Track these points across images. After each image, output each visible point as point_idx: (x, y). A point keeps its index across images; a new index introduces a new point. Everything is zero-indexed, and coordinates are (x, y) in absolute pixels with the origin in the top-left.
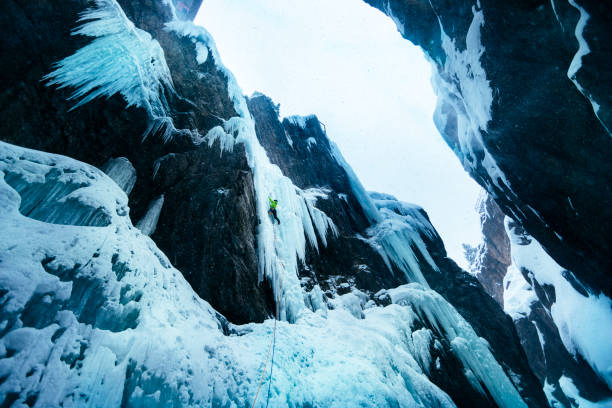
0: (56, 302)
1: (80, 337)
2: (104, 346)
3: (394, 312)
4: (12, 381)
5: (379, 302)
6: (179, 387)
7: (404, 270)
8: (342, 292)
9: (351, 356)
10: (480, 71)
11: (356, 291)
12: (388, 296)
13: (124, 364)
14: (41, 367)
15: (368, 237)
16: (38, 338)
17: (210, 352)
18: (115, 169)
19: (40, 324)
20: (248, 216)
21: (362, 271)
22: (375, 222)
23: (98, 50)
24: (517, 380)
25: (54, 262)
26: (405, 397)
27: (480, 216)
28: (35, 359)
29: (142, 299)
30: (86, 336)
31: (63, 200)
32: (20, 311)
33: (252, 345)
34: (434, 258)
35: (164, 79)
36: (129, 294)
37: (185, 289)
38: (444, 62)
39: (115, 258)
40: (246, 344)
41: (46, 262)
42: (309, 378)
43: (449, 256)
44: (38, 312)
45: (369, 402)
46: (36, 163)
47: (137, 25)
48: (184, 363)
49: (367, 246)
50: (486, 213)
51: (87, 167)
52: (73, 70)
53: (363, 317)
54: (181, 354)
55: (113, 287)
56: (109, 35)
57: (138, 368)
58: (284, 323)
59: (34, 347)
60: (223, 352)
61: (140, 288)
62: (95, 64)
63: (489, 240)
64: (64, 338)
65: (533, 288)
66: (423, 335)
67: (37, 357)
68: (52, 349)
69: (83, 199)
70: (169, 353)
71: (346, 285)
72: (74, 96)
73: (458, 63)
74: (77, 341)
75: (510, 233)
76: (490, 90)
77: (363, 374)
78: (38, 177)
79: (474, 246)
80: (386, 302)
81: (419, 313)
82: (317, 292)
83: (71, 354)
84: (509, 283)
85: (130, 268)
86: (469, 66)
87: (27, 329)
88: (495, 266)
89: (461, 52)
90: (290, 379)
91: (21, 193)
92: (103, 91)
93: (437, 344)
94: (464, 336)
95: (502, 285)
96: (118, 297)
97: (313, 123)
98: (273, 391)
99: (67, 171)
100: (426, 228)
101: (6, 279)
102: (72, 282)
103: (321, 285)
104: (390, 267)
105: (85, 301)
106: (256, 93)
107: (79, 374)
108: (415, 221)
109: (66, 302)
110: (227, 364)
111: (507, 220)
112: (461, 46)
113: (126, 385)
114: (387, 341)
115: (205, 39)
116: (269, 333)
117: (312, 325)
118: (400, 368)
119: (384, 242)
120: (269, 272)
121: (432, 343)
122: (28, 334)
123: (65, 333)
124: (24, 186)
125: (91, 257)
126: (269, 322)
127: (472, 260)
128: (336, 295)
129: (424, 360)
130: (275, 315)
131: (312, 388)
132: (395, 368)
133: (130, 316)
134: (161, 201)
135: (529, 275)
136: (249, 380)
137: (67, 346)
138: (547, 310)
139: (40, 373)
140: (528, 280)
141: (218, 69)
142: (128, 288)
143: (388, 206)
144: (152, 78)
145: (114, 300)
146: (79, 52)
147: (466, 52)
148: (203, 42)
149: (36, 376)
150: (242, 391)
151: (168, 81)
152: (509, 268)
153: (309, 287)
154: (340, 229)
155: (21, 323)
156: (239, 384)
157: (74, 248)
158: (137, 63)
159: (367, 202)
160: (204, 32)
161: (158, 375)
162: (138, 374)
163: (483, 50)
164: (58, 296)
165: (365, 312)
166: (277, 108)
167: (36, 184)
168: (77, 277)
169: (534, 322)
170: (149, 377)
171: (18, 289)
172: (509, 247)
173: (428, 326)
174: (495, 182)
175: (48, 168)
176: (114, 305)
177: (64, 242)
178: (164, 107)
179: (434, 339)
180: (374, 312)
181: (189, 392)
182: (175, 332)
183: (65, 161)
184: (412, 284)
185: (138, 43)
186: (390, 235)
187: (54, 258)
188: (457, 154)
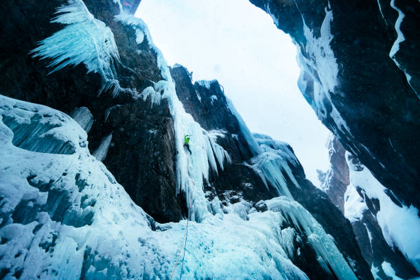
0: (36, 206)
1: (53, 231)
2: (69, 237)
3: (269, 217)
4: (5, 260)
5: (258, 209)
6: (120, 266)
7: (276, 187)
8: (233, 201)
9: (239, 246)
10: (330, 52)
11: (243, 201)
12: (265, 205)
13: (83, 250)
14: (25, 251)
15: (251, 164)
16: (24, 231)
17: (142, 242)
18: (78, 115)
19: (25, 220)
20: (169, 149)
21: (247, 188)
22: (257, 154)
23: (69, 33)
24: (353, 264)
25: (35, 178)
26: (275, 274)
27: (328, 151)
28: (21, 246)
29: (96, 205)
30: (57, 230)
31: (43, 136)
32: (12, 212)
33: (171, 238)
34: (296, 178)
35: (113, 53)
36: (87, 201)
37: (125, 198)
38: (305, 45)
39: (78, 176)
40: (167, 237)
41: (30, 178)
42: (210, 261)
43: (307, 178)
44: (24, 213)
45: (250, 277)
46: (24, 110)
47: (96, 17)
48: (124, 250)
49: (251, 170)
50: (333, 148)
51: (59, 113)
52: (51, 47)
53: (248, 219)
54: (122, 243)
55: (76, 196)
56: (76, 23)
57: (92, 252)
58: (193, 223)
59: (21, 237)
60: (151, 242)
61: (95, 197)
62: (67, 43)
63: (334, 167)
64: (41, 231)
65: (364, 200)
66: (289, 232)
67: (23, 244)
68: (33, 239)
69: (57, 135)
70: (114, 242)
71: (236, 197)
72: (52, 64)
73: (315, 46)
74: (51, 233)
75: (349, 162)
76: (337, 65)
77: (247, 259)
78: (26, 120)
79: (324, 171)
80: (264, 209)
81: (287, 217)
82: (216, 201)
83: (47, 242)
84: (348, 197)
85: (88, 183)
86: (322, 48)
87: (16, 225)
88: (339, 185)
89: (317, 38)
90: (197, 261)
91: (14, 131)
92: (71, 61)
93: (298, 238)
94: (317, 233)
95: (343, 199)
96: (80, 203)
97: (215, 86)
98: (185, 269)
99: (46, 116)
100: (292, 159)
101: (3, 190)
102: (47, 193)
103: (219, 197)
104: (266, 185)
105: (56, 206)
106: (177, 64)
107: (51, 256)
108: (284, 154)
109: (44, 206)
110: (153, 250)
111: (347, 153)
112: (317, 35)
113: (84, 264)
114: (265, 236)
115: (142, 27)
116: (183, 229)
117: (212, 224)
118: (273, 255)
119: (263, 168)
120: (183, 187)
121: (295, 237)
122: (17, 228)
123: (43, 227)
124: (16, 126)
125: (61, 175)
126: (183, 222)
127: (323, 181)
128: (229, 204)
129: (290, 249)
130: (187, 217)
131: (212, 268)
132: (269, 255)
133: (87, 217)
134: (110, 138)
135: (362, 191)
136: (169, 262)
137: (43, 237)
138: (374, 216)
139: (25, 255)
140: (361, 195)
141: (151, 47)
142: (86, 197)
143: (266, 143)
144: (106, 53)
145: (76, 205)
146: (56, 34)
147: (320, 39)
148: (141, 29)
149: (22, 257)
150: (163, 269)
151: (117, 55)
152: (348, 187)
153: (211, 198)
154: (232, 158)
155: (12, 220)
156: (161, 264)
157: (50, 169)
158: (95, 42)
159: (252, 140)
160: (141, 23)
161: (106, 257)
162: (92, 257)
163: (332, 37)
164: (38, 202)
165: (249, 216)
166: (191, 75)
167: (24, 125)
168: (52, 189)
169: (365, 224)
170: (100, 259)
171: (9, 197)
172: (349, 172)
173: (293, 226)
174: (339, 128)
175: (32, 114)
176: (77, 208)
177: (43, 165)
178: (114, 73)
179: (296, 235)
180: (255, 216)
181: (127, 269)
182: (118, 228)
183: (45, 109)
184: (282, 197)
185: (96, 29)
186: (267, 163)
187: (35, 176)
188: (313, 108)
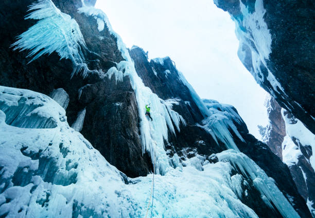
0: (30, 171)
1: (46, 190)
2: (60, 194)
3: (220, 167)
4: (11, 215)
5: (211, 161)
6: (102, 214)
7: (225, 142)
8: (190, 156)
9: (197, 191)
10: (263, 24)
11: (198, 156)
12: (216, 157)
13: (71, 203)
14: (26, 207)
15: (203, 125)
16: (23, 191)
17: (118, 194)
18: (56, 95)
19: (23, 184)
20: (134, 118)
21: (201, 144)
22: (207, 116)
23: (41, 27)
24: (291, 200)
25: (27, 149)
26: (228, 212)
27: (267, 109)
28: (22, 203)
29: (78, 167)
30: (49, 189)
31: (29, 115)
32: (11, 177)
33: (142, 187)
34: (241, 134)
35: (80, 41)
36: (70, 165)
37: (102, 160)
38: (242, 20)
39: (61, 145)
40: (138, 189)
41: (23, 149)
42: (174, 205)
43: (250, 133)
44: (21, 178)
45: (208, 216)
46: (12, 95)
47: (63, 11)
48: (104, 201)
49: (203, 130)
50: (271, 107)
51: (41, 95)
52: (28, 40)
53: (203, 170)
54: (102, 196)
55: (61, 161)
56: (46, 18)
57: (79, 205)
58: (158, 176)
59: (21, 196)
60: (125, 194)
61: (77, 161)
62: (40, 36)
63: (273, 123)
64: (36, 191)
65: (299, 147)
66: (237, 178)
67: (23, 202)
68: (31, 197)
69: (40, 114)
70: (95, 195)
71: (192, 153)
72: (30, 55)
73: (251, 20)
74: (44, 192)
75: (285, 118)
76: (270, 35)
77: (204, 201)
78: (14, 103)
79: (264, 126)
80: (215, 161)
81: (235, 166)
82: (176, 157)
83: (42, 200)
84: (285, 146)
85: (70, 150)
86: (257, 22)
87: (16, 187)
88: (277, 137)
89: (252, 13)
90: (164, 206)
91: (5, 112)
92: (45, 51)
93: (245, 182)
94: (261, 177)
95: (281, 148)
96: (65, 167)
97: (168, 61)
98: (154, 213)
99: (30, 98)
100: (236, 118)
101: (2, 160)
102: (38, 160)
103: (178, 153)
104: (216, 141)
105: (46, 170)
106: (134, 46)
107: (47, 210)
108: (230, 114)
109: (36, 171)
110: (128, 200)
111: (283, 110)
112: (252, 10)
113: (73, 214)
114: (217, 182)
115: (102, 16)
116: (150, 181)
117: (174, 176)
118: (225, 197)
119: (213, 127)
120: (148, 148)
121: (242, 182)
122: (17, 190)
123: (37, 188)
124: (6, 109)
125: (47, 145)
126: (150, 176)
127: (263, 134)
128: (187, 158)
129: (239, 192)
130: (153, 172)
131: (176, 210)
132: (222, 197)
133: (72, 177)
134: (84, 112)
135: (297, 141)
136: (141, 208)
137: (39, 195)
138: (307, 160)
139: (25, 210)
140: (296, 144)
141: (111, 34)
142: (69, 162)
143: (214, 107)
144: (73, 41)
145: (62, 169)
146: (30, 29)
147: (255, 13)
148: (101, 18)
149: (24, 212)
150: (137, 214)
151: (83, 43)
152: (285, 138)
153: (171, 155)
154: (187, 121)
155: (12, 184)
156: (135, 210)
157: (38, 141)
158: (64, 33)
159: (202, 105)
160: (101, 13)
161: (90, 208)
162: (80, 208)
163: (265, 11)
164: (32, 168)
165: (203, 167)
166: (147, 54)
167: (13, 107)
168: (41, 157)
169: (300, 167)
170: (85, 209)
171: (8, 166)
172: (285, 126)
173: (240, 172)
174: (275, 89)
175: (19, 97)
176: (63, 171)
177: (32, 138)
178: (82, 58)
179: (243, 179)
180: (209, 167)
181: (108, 216)
182: (98, 184)
183: (28, 93)
184: (230, 150)
185: (64, 22)
186: (215, 123)
187: (27, 147)
188: (252, 74)
